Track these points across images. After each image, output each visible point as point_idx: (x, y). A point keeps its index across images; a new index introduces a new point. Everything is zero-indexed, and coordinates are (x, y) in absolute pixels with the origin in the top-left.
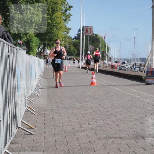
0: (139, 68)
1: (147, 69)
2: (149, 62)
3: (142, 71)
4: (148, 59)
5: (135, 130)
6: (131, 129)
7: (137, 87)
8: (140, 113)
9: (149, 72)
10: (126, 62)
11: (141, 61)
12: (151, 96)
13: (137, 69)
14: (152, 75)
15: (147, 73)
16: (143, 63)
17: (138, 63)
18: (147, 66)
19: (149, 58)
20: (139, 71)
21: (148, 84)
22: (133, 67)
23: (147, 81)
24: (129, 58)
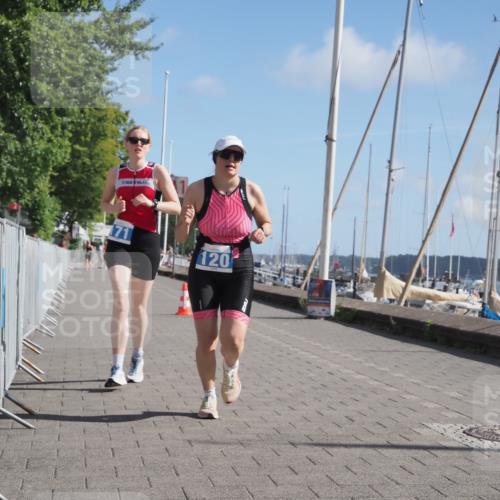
0: (294, 278)
1: (312, 280)
2: (316, 265)
3: (299, 286)
4: (313, 257)
5: (275, 425)
6: (266, 421)
7: (286, 323)
8: (289, 385)
9: (315, 289)
10: (263, 263)
11: (298, 262)
12: (318, 344)
13: (288, 281)
14: (320, 296)
15: (310, 292)
16: (302, 268)
17: (291, 266)
18: (312, 274)
19: (317, 257)
20: (294, 284)
21: (311, 317)
22: (279, 275)
23: (310, 309)
24: (272, 254)
